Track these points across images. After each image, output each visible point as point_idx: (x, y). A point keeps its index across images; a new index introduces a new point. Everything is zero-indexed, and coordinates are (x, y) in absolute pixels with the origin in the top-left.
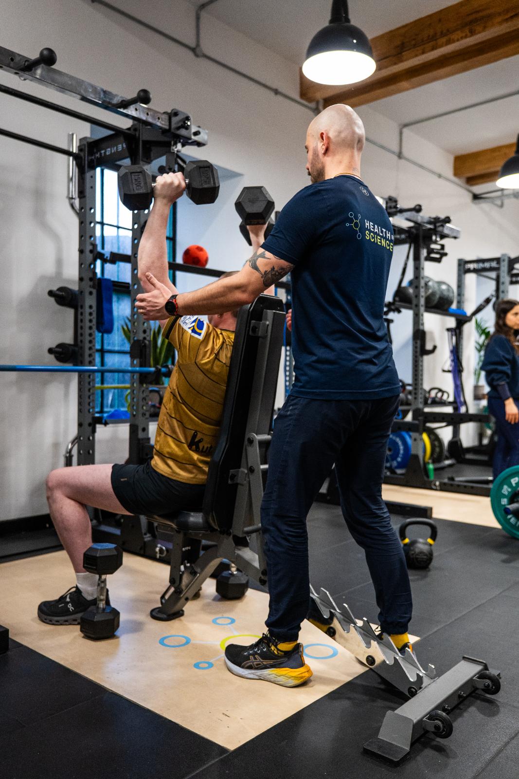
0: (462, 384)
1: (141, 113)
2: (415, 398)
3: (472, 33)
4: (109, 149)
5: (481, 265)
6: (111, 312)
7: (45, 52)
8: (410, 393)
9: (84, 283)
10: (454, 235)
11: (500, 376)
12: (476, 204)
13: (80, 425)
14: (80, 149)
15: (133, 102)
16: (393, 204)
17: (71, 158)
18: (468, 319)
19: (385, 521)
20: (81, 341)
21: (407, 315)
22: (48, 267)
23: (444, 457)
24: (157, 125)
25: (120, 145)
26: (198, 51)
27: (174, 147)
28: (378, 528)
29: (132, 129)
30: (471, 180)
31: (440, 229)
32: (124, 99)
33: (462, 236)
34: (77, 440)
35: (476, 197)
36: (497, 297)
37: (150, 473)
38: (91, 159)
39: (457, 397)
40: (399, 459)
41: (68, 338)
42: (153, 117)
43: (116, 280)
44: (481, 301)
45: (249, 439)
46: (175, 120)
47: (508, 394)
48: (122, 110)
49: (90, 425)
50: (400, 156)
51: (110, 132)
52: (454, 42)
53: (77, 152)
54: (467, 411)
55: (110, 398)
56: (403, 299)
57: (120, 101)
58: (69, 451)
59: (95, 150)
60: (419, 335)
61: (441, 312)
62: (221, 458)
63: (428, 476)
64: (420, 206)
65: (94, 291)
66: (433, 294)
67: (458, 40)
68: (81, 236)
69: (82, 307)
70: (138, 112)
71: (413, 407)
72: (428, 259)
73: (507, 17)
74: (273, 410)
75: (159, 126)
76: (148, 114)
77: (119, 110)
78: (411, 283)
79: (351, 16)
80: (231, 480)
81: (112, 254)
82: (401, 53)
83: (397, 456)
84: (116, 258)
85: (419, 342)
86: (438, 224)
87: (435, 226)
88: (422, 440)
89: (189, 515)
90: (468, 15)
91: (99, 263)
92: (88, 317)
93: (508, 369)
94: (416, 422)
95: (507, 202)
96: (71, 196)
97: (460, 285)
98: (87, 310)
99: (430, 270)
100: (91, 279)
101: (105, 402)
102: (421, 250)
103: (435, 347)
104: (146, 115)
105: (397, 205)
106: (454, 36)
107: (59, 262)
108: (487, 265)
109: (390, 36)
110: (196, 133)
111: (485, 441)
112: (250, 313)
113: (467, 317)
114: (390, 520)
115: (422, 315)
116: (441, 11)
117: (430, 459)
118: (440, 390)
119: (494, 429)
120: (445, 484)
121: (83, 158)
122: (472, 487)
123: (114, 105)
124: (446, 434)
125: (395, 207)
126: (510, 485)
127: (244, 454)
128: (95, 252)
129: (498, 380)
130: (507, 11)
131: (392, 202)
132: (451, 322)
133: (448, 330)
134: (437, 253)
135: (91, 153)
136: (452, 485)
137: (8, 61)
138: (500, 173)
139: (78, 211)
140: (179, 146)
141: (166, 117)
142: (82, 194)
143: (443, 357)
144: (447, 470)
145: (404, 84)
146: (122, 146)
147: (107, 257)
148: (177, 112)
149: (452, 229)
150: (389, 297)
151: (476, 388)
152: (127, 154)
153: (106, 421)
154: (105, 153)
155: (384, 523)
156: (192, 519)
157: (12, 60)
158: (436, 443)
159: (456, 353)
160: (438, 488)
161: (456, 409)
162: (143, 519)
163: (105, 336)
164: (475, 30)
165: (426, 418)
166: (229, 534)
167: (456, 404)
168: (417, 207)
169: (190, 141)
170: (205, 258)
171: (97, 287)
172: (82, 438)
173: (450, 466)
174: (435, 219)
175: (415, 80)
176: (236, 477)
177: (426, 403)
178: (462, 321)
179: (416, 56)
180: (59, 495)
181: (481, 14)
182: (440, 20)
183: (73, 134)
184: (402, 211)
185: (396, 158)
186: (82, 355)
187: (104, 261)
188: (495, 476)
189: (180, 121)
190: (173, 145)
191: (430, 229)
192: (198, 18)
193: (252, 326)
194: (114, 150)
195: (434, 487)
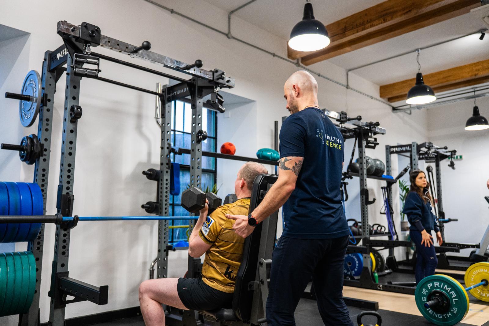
0: (393, 221)
1: (197, 72)
2: (364, 231)
3: (385, 21)
4: (179, 91)
5: (400, 149)
6: (178, 182)
7: (145, 43)
8: (361, 227)
9: (163, 166)
10: (382, 132)
11: (415, 216)
12: (394, 113)
13: (159, 251)
14: (163, 91)
15: (192, 66)
16: (345, 116)
17: (158, 96)
18: (395, 182)
19: (346, 316)
20: (161, 200)
21: (356, 180)
22: (143, 158)
23: (385, 268)
24: (206, 78)
25: (185, 89)
26: (229, 35)
27: (215, 89)
28: (341, 320)
29: (192, 81)
30: (390, 100)
31: (373, 129)
32: (188, 65)
33: (387, 132)
34: (157, 260)
35: (394, 109)
36: (412, 168)
37: (201, 285)
38: (169, 97)
39: (390, 230)
40: (356, 270)
41: (153, 198)
42: (204, 74)
43: (182, 164)
44: (402, 170)
45: (260, 262)
46: (216, 74)
47: (423, 227)
48: (186, 71)
49: (165, 251)
50: (347, 87)
51: (179, 82)
52: (375, 26)
53: (161, 93)
54: (397, 238)
55: (177, 233)
56: (353, 170)
57: (185, 66)
58: (152, 267)
59: (171, 92)
60: (364, 192)
61: (377, 177)
62: (243, 275)
63: (375, 281)
64: (360, 117)
65: (169, 171)
66: (372, 167)
67: (377, 25)
68: (162, 140)
69: (162, 180)
70: (195, 71)
71: (363, 237)
72: (367, 146)
73: (404, 12)
74: (275, 239)
75: (207, 79)
76: (201, 72)
77: (185, 71)
78: (357, 160)
79: (314, 16)
80: (250, 288)
81: (180, 149)
82: (344, 33)
83: (355, 268)
84: (182, 151)
85: (364, 196)
86: (372, 127)
87: (370, 128)
88: (370, 257)
89: (224, 311)
90: (382, 12)
91: (172, 154)
92: (165, 186)
93: (420, 212)
94: (365, 247)
95: (413, 111)
96: (157, 117)
97: (388, 161)
98: (165, 182)
99: (369, 153)
100: (167, 164)
101: (174, 235)
102: (363, 141)
103: (374, 200)
104: (200, 73)
105: (346, 116)
106: (375, 23)
107: (149, 154)
108: (404, 149)
109: (338, 23)
110: (228, 81)
111: (411, 257)
112: (260, 186)
113: (394, 180)
114: (349, 315)
115: (366, 180)
116: (366, 10)
117: (375, 270)
118: (379, 225)
119: (415, 250)
120: (386, 286)
121: (164, 96)
122: (404, 288)
123: (182, 68)
124: (385, 253)
125: (346, 118)
126: (427, 288)
127: (257, 272)
128: (170, 148)
129: (414, 219)
130: (404, 9)
131: (344, 115)
132: (384, 184)
133: (382, 188)
134: (372, 143)
135: (169, 93)
136: (390, 287)
137: (124, 48)
138: (407, 96)
139: (161, 125)
140: (218, 88)
141: (211, 73)
142: (163, 116)
143: (381, 204)
144: (386, 276)
145: (347, 49)
146: (187, 89)
147: (177, 151)
148: (217, 70)
149: (380, 129)
150: (345, 170)
151: (402, 223)
152: (189, 94)
153: (174, 248)
154: (177, 93)
155: (345, 317)
156: (225, 313)
157: (127, 48)
158: (379, 259)
159: (388, 202)
160: (382, 289)
161: (390, 237)
162: (196, 312)
163: (175, 196)
164: (386, 20)
165: (371, 243)
166: (248, 323)
167: (390, 234)
168: (359, 117)
169: (225, 86)
170: (234, 150)
171: (170, 169)
172: (160, 259)
173: (388, 273)
174: (370, 123)
175: (353, 46)
176: (253, 286)
177: (371, 234)
178: (390, 183)
179: (354, 34)
180: (146, 297)
181: (389, 11)
182: (366, 15)
183: (159, 83)
184: (350, 120)
185: (345, 88)
186: (161, 209)
187: (175, 153)
188: (418, 281)
189: (219, 75)
190: (215, 88)
191: (368, 129)
192: (229, 18)
193: (261, 193)
194: (182, 91)
195: (379, 288)
